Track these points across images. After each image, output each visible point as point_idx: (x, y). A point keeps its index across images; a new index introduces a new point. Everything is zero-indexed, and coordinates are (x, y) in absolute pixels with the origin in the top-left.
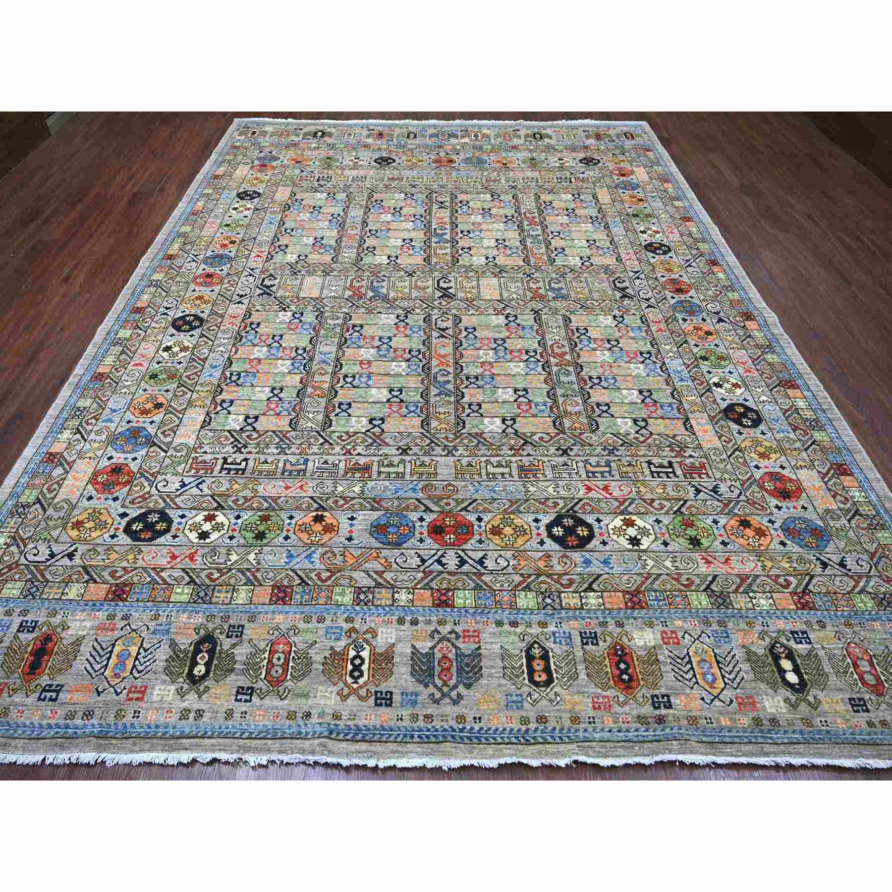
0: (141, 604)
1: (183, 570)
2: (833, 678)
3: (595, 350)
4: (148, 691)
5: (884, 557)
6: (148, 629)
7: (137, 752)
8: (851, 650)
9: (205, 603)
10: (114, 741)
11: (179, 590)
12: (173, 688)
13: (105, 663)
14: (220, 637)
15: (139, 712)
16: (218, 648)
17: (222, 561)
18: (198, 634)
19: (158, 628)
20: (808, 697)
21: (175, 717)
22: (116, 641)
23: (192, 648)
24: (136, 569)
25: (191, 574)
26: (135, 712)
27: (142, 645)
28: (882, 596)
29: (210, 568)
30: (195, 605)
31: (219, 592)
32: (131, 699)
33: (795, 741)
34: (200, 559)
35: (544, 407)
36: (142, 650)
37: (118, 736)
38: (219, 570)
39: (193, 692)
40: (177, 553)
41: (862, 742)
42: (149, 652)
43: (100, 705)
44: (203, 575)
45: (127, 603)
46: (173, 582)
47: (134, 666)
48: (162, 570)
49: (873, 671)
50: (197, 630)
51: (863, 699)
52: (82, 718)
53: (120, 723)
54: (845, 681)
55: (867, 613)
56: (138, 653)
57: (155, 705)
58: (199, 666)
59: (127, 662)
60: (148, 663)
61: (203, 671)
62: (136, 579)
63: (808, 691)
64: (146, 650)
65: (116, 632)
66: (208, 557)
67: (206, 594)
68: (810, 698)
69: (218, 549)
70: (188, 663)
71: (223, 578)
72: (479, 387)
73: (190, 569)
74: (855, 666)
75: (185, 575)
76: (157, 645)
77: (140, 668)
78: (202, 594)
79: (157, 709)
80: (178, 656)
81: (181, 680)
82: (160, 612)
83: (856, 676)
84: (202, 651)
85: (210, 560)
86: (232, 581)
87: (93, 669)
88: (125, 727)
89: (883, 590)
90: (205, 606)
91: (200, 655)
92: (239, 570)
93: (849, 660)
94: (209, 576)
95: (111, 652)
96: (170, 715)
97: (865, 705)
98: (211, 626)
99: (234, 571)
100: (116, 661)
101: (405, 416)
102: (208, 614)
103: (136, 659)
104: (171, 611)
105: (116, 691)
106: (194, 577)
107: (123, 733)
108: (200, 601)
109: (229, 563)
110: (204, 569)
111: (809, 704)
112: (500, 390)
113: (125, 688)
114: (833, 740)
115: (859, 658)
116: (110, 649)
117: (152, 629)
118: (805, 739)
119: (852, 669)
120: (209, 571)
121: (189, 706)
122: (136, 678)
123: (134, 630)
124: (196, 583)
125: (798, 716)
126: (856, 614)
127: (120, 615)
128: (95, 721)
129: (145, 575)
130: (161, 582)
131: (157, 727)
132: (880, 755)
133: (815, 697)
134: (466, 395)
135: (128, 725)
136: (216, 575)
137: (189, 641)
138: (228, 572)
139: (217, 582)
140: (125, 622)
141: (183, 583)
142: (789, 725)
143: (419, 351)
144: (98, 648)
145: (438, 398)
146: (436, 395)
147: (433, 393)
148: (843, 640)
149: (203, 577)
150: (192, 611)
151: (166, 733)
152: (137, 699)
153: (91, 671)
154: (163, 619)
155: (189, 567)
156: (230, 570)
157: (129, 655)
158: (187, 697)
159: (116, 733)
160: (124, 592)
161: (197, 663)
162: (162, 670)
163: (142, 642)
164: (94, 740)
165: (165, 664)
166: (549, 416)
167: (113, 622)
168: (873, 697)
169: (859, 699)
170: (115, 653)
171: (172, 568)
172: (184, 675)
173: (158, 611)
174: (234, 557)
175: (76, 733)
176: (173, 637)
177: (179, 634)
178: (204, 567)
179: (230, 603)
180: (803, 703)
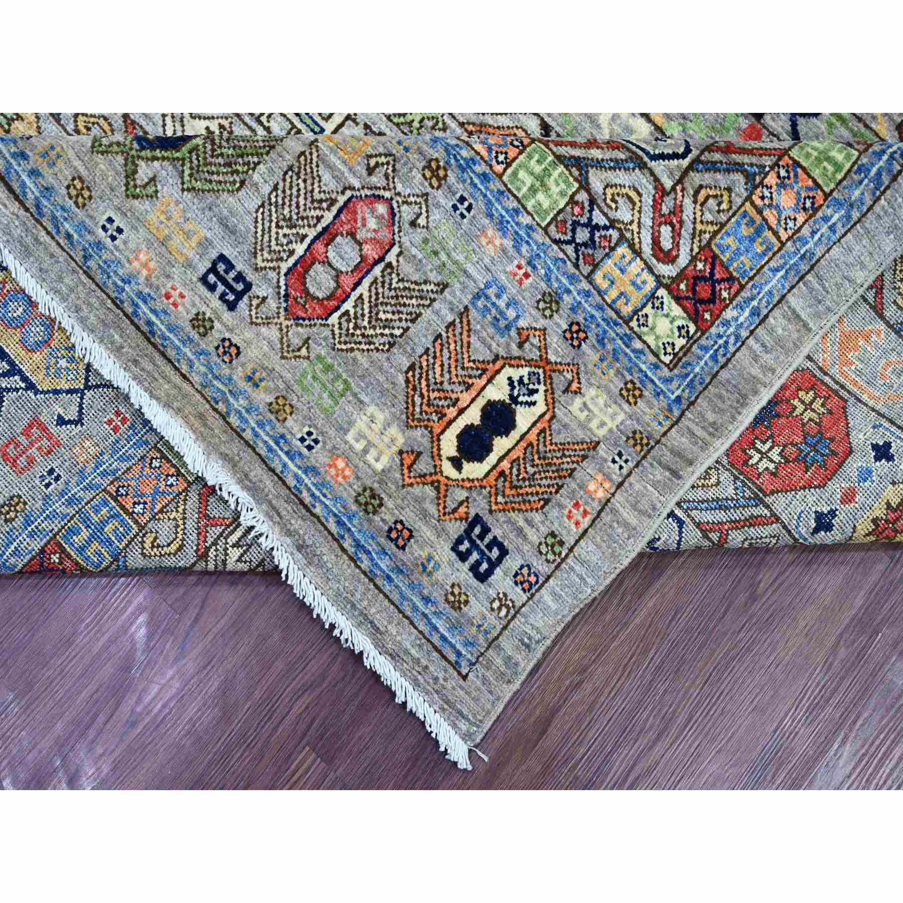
2: (248, 201)
5: (750, 178)
8: (362, 209)
20: (142, 164)
28: (599, 219)
33: (15, 186)
41: (142, 324)
49: (347, 282)
51: (248, 286)
54: (267, 231)
55: (512, 204)
63: (155, 158)
68: (144, 171)
74: (327, 235)
83: (300, 249)
89: (624, 214)
93: (328, 217)
97: (239, 296)
111: (131, 174)
114: (92, 263)
115: (352, 234)
118: (38, 206)
119: (312, 233)
125: (77, 163)
126: (484, 177)
132: (136, 362)
133: (153, 180)
142: (45, 155)
148: (375, 180)
168: (272, 304)
169: (240, 277)
180: (120, 159)
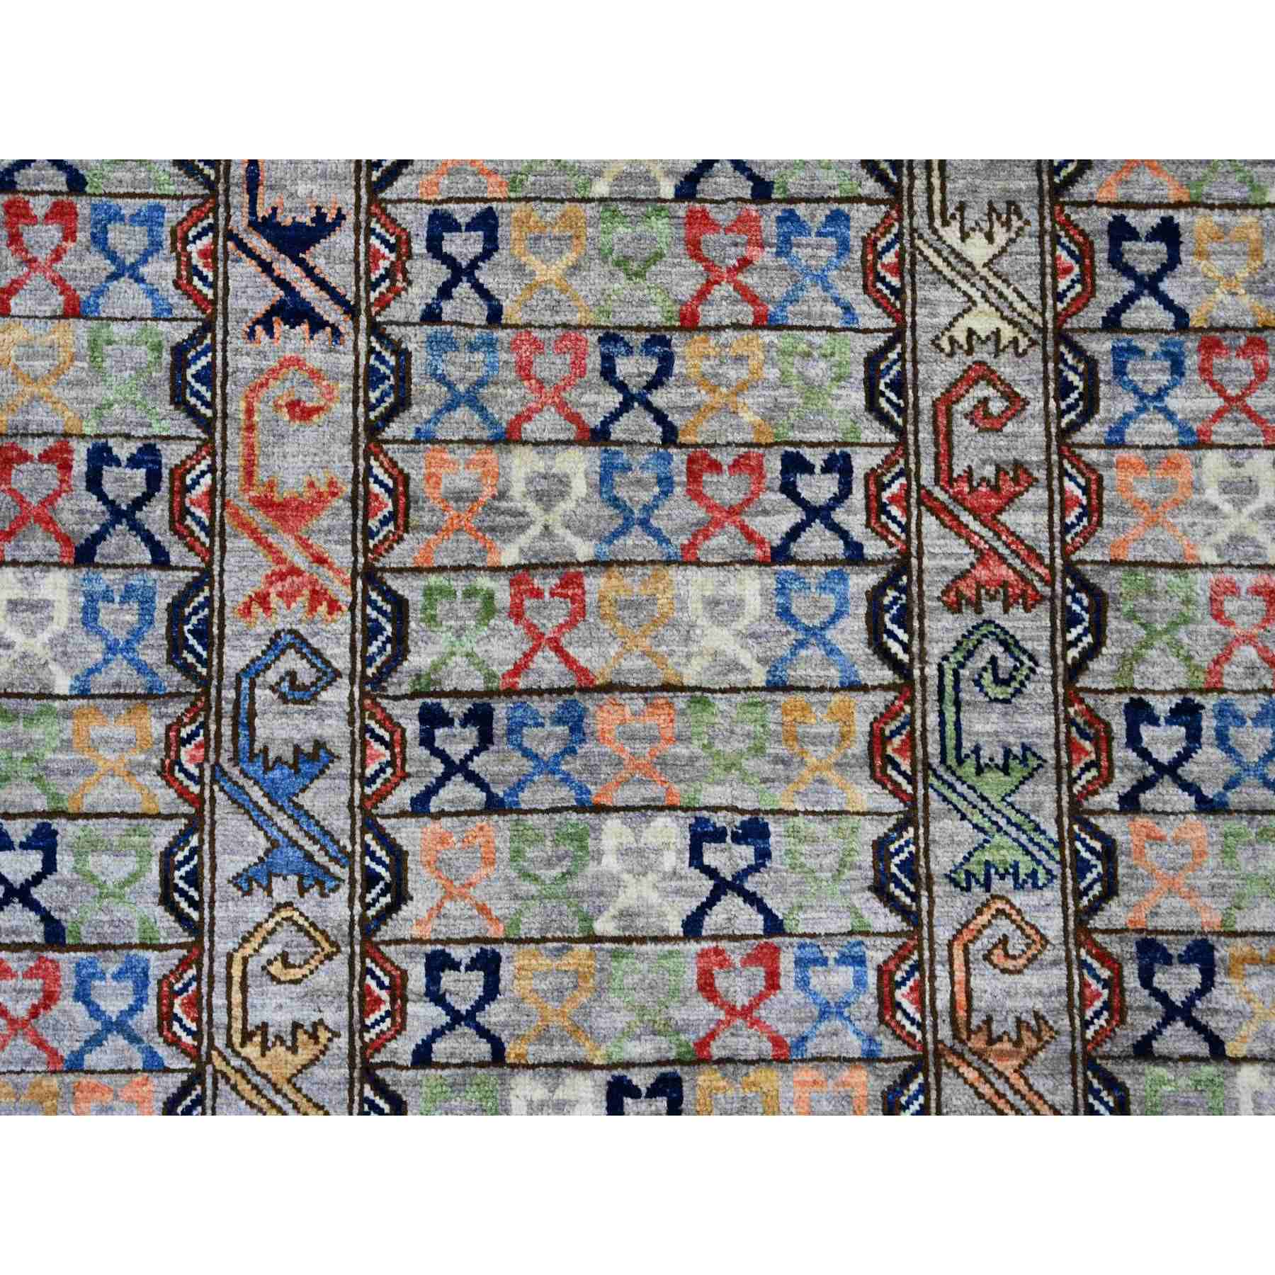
3: (1197, 441)
35: (842, 977)
72: (494, 806)
101: (75, 1065)
112: (613, 831)
134: (419, 880)
143: (147, 457)
145: (256, 909)
146: (245, 882)
147: (230, 865)
166: (870, 1058)
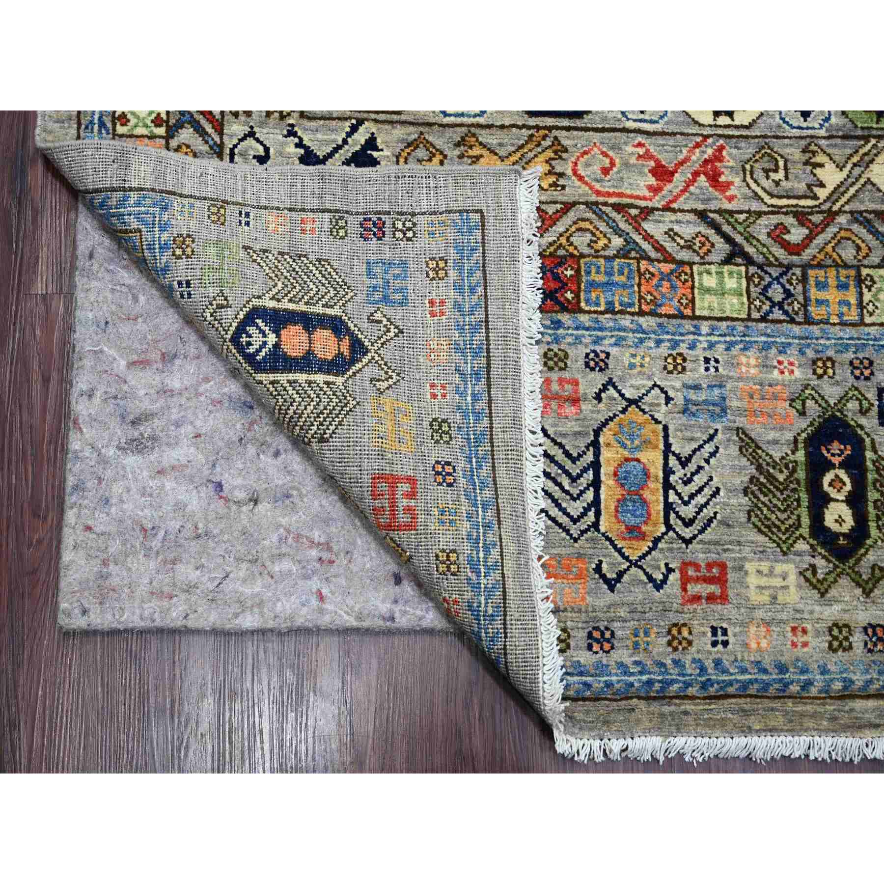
0: (626, 321)
1: (702, 215)
4: (731, 576)
6: (668, 399)
7: (758, 732)
9: (792, 321)
10: (688, 706)
11: (710, 281)
12: (789, 568)
13: (590, 495)
14: (863, 421)
15: (725, 632)
16: (869, 454)
17: (801, 187)
18: (802, 413)
19: (692, 395)
21: (818, 643)
22: (597, 432)
23: (800, 456)
24: (568, 207)
25: (726, 228)
26: (714, 630)
27: (668, 446)
29: (776, 211)
30: (770, 328)
31: (822, 286)
32: (696, 599)
34: (737, 181)
36: (673, 462)
37: (691, 691)
38: (801, 217)
39: (844, 581)
40: (667, 159)
42: (692, 467)
43: (622, 612)
44: (761, 228)
45: (584, 318)
46: (684, 255)
47: (668, 507)
48: (647, 212)
50: (798, 401)
52: (590, 647)
53: (687, 660)
56: (668, 472)
57: (759, 614)
58: (832, 505)
59: (647, 494)
60: (700, 499)
61: (849, 522)
62: (581, 241)
64: (684, 463)
65: (586, 407)
66: (759, 175)
67: (788, 294)
69: (776, 144)
70: (804, 497)
71: (819, 240)
73: (719, 212)
75: (711, 232)
76: (709, 448)
77: (688, 511)
78: (777, 293)
79: (767, 624)
80: (771, 478)
81: (801, 546)
82: (683, 348)
84: (830, 466)
85: (767, 184)
86: (848, 253)
87: (568, 515)
88: (703, 670)
90: (797, 330)
91: (828, 478)
92: (857, 217)
94: (778, 234)
95: (596, 465)
96: (802, 639)
98: (831, 392)
99: (842, 219)
100: (618, 492)
102: (810, 353)
103: (667, 486)
104: (711, 346)
105: (651, 579)
106: (739, 239)
107: (704, 686)
108: (777, 314)
109: (822, 193)
110: (759, 214)
113: (670, 570)
116: (590, 457)
117: (679, 398)
120: (775, 219)
121: (846, 617)
122: (688, 542)
123: (631, 402)
124: (749, 261)
127: (577, 354)
128: (622, 655)
129: (603, 227)
130: (653, 254)
131: (782, 668)
135: (709, 664)
136: (796, 235)
137: (789, 436)
138: (826, 224)
139: (807, 254)
140: (599, 379)
141: (715, 257)
144: (560, 456)
149: (763, 237)
150: (766, 347)
151: (809, 683)
152: (711, 598)
153: (563, 520)
154: (697, 373)
155: (714, 205)
156: (831, 215)
157: (647, 474)
158: (833, 592)
159: (688, 685)
160: (564, 286)
161: (827, 499)
162: (743, 517)
163: (666, 437)
164: (642, 704)
165: (745, 500)
167: (566, 375)
170: (605, 471)
171: (667, 208)
172: (805, 531)
173: (675, 344)
174: (831, 176)
175: (588, 685)
176: (741, 422)
177: (754, 413)
178: (755, 206)
179: (862, 323)
